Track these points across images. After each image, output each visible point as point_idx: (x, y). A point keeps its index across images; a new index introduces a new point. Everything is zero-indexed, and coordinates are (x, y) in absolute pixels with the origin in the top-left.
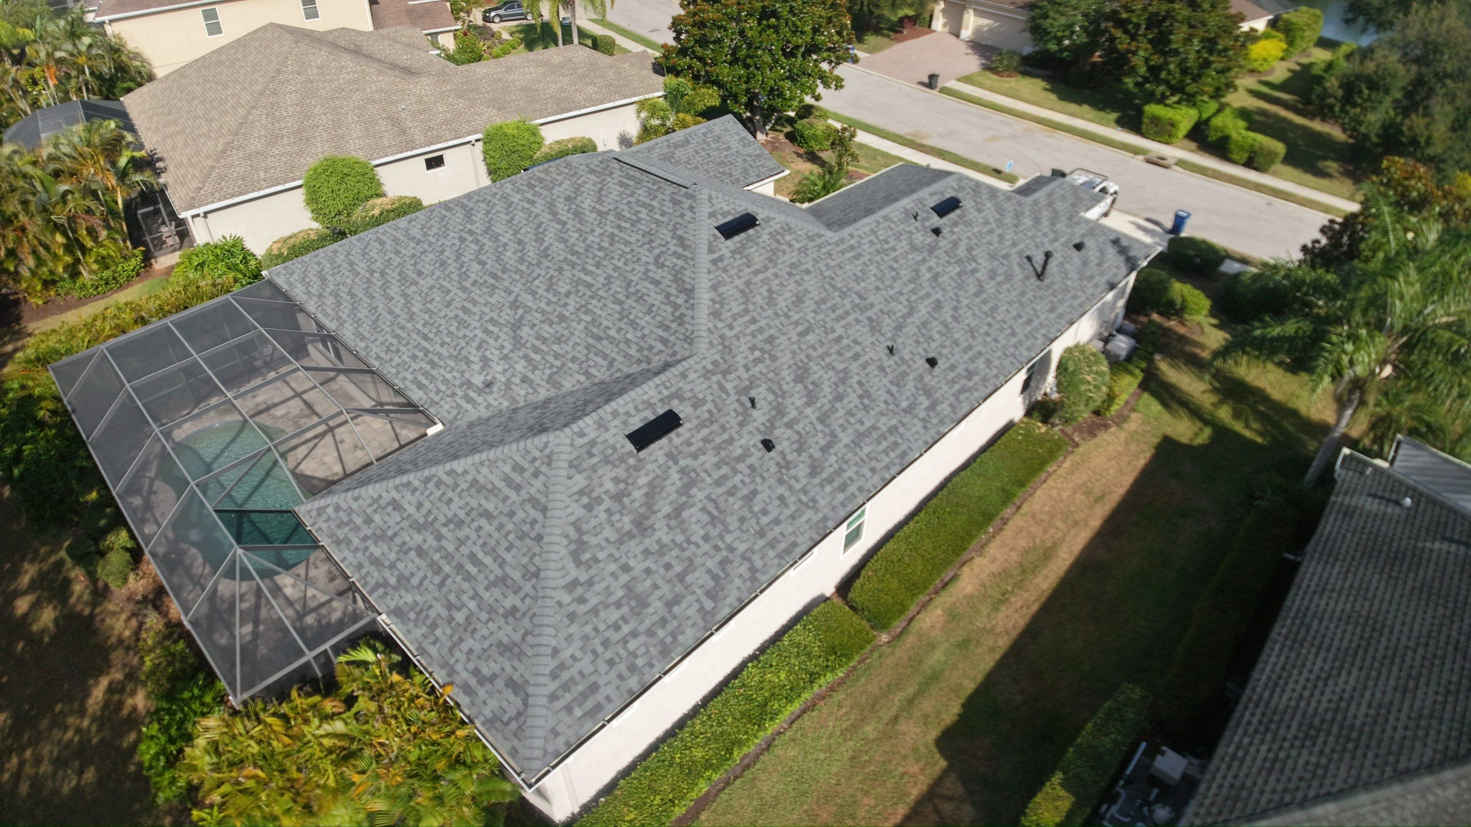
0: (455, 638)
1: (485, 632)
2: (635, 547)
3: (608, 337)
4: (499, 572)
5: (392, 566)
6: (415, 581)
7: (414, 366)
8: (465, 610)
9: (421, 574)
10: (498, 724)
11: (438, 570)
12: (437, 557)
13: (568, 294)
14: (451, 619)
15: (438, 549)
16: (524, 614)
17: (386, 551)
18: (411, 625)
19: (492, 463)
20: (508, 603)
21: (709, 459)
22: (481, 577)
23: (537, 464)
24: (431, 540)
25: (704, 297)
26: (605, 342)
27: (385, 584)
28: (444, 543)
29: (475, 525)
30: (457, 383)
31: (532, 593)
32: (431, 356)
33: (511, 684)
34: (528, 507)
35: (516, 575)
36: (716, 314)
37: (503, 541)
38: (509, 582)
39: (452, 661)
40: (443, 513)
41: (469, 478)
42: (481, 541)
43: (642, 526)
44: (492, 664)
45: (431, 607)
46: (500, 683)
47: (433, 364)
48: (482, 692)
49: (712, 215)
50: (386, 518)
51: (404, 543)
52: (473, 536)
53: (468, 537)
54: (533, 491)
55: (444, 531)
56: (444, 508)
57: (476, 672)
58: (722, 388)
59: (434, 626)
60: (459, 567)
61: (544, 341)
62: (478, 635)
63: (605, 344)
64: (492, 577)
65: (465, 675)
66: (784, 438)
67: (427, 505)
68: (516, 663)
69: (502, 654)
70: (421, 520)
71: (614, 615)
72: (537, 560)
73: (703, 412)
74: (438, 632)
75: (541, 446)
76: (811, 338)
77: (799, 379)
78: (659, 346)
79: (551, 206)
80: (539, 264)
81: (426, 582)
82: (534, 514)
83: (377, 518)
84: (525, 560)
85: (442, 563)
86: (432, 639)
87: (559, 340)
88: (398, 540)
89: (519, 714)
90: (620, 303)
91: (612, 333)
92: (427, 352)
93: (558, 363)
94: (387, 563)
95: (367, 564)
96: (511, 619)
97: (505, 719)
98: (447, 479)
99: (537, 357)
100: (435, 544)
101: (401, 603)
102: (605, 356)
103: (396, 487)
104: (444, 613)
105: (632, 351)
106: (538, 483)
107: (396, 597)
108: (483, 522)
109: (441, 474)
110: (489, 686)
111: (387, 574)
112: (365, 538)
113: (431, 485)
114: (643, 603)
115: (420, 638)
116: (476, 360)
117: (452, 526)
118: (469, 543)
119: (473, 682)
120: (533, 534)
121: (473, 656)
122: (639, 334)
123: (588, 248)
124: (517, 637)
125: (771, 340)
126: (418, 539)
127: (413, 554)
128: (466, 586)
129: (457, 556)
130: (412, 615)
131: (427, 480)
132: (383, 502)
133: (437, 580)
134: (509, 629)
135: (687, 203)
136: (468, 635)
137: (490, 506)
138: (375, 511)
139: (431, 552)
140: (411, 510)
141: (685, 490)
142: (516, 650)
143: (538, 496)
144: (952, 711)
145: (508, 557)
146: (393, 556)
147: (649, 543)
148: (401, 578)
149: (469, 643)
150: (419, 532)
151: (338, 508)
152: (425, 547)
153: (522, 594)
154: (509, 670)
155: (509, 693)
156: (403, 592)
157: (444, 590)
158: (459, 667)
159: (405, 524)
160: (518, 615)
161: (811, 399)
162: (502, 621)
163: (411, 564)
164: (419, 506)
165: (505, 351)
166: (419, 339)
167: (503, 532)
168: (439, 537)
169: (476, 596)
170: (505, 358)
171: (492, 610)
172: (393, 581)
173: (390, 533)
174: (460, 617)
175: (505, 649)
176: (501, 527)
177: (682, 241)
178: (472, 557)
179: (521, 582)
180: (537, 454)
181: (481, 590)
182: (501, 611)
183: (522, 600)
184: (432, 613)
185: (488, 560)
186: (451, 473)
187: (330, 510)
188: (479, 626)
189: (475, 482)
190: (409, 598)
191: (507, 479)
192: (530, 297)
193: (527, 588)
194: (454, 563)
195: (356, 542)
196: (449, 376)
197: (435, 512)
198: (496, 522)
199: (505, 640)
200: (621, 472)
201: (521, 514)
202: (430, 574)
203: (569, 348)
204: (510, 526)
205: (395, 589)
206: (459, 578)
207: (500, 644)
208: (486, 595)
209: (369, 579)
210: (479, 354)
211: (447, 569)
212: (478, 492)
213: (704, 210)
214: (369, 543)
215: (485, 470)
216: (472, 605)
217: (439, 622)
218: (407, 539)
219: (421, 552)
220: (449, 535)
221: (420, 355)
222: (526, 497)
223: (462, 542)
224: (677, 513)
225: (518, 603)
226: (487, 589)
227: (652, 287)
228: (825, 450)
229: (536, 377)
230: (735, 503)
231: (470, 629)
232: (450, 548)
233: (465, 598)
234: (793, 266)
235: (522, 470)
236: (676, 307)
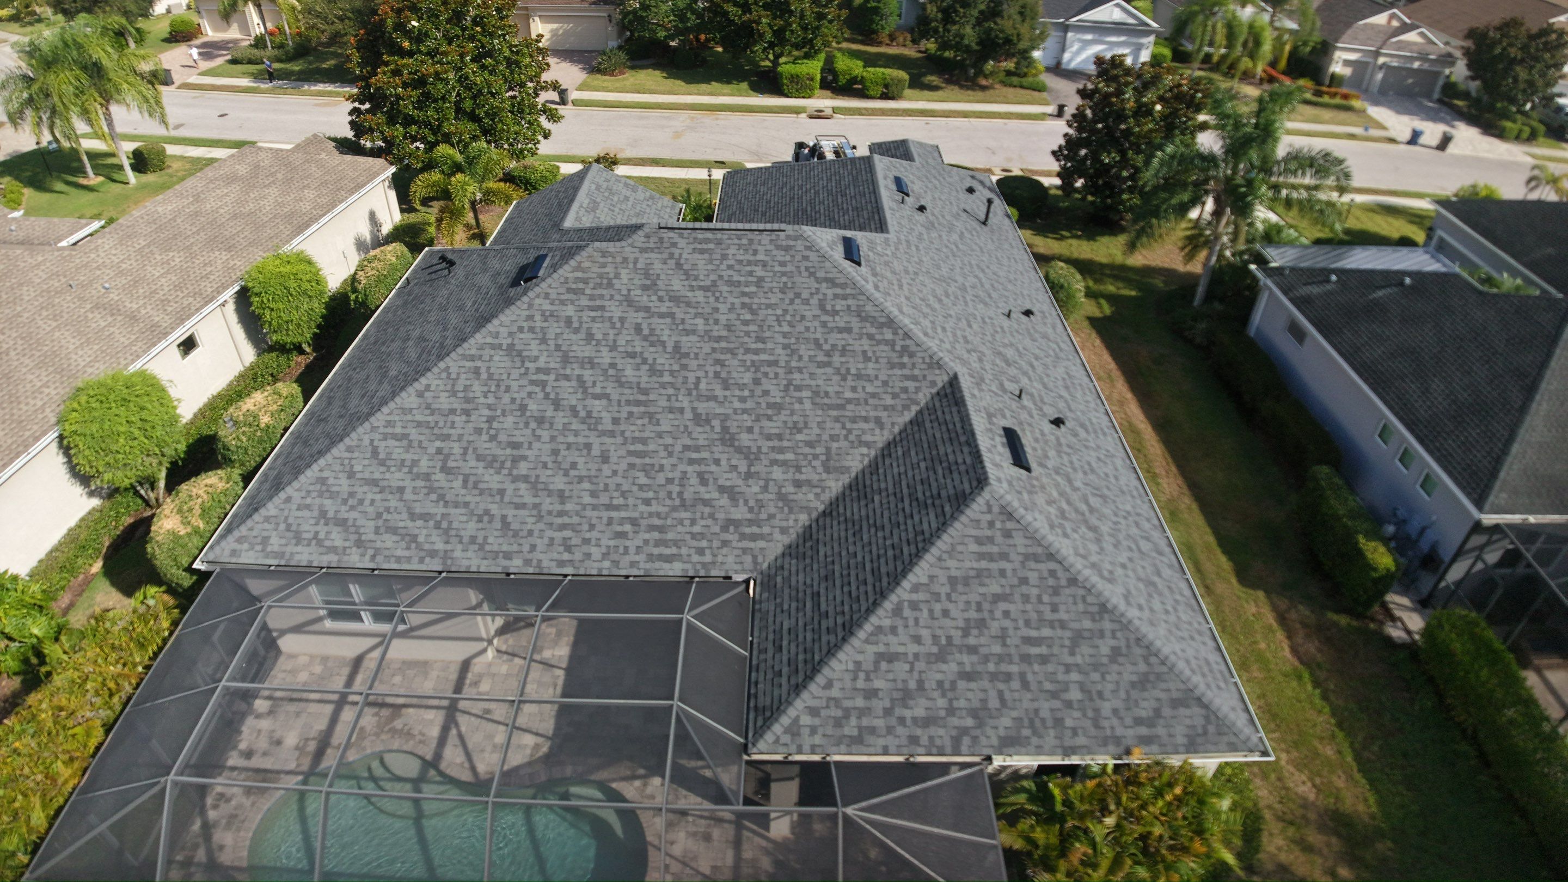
0: (1090, 714)
1: (1110, 687)
2: (1109, 547)
3: (849, 401)
4: (1068, 634)
5: (951, 711)
6: (994, 703)
7: (632, 544)
8: (1072, 686)
9: (993, 694)
10: (1199, 740)
11: (1008, 677)
12: (991, 667)
13: (757, 382)
14: (1069, 704)
15: (986, 659)
16: (1128, 646)
17: (929, 704)
18: (1035, 741)
19: (951, 552)
20: (1105, 650)
22: (1056, 650)
23: (998, 525)
24: (968, 660)
25: (906, 317)
26: (849, 407)
27: (964, 731)
28: (983, 651)
29: (998, 614)
30: (717, 529)
31: (1116, 626)
32: (644, 522)
33: (1176, 703)
34: (1032, 565)
35: (1087, 624)
37: (1042, 608)
38: (1086, 634)
39: (1108, 732)
40: (951, 628)
41: (943, 579)
42: (1021, 623)
43: (1093, 529)
44: (1144, 704)
45: (1037, 711)
46: (1167, 712)
47: (661, 529)
48: (1161, 731)
49: (831, 248)
50: (891, 676)
51: (940, 684)
52: (1007, 623)
53: (1004, 629)
54: (1021, 550)
55: (972, 641)
56: (947, 622)
57: (1139, 721)
59: (1058, 722)
60: (1025, 658)
61: (780, 437)
62: (1107, 694)
63: (852, 409)
64: (1067, 643)
65: (1130, 732)
67: (925, 633)
68: (1163, 685)
69: (1144, 689)
70: (935, 650)
72: (1090, 599)
74: (1069, 722)
75: (985, 509)
77: (1007, 363)
78: (911, 385)
79: (629, 301)
80: (684, 367)
81: (1007, 695)
82: (1045, 567)
83: (878, 684)
84: (1081, 607)
85: (1004, 667)
86: (1068, 733)
87: (796, 428)
88: (930, 685)
89: (1207, 718)
90: (828, 364)
91: (848, 394)
92: (634, 522)
93: (819, 450)
94: (943, 713)
95: (919, 732)
96: (1121, 659)
97: (1200, 731)
98: (921, 596)
99: (790, 456)
100: (975, 658)
101: (1002, 732)
102: (866, 419)
103: (867, 641)
104: (1057, 704)
105: (889, 401)
106: (1019, 540)
107: (990, 732)
108: (1003, 606)
109: (906, 596)
110: (1161, 721)
111: (955, 721)
112: (888, 712)
113: (907, 612)
115: (1057, 742)
116: (716, 495)
117: (975, 632)
118: (1011, 632)
119: (1143, 731)
120: (1063, 582)
121: (1122, 713)
122: (878, 383)
123: (730, 328)
124: (1142, 667)
126: (953, 667)
127: (962, 684)
128: (1050, 668)
129: (1013, 651)
130: (1026, 732)
131: (897, 611)
132: (868, 665)
133: (1016, 684)
134: (1130, 668)
135: (798, 244)
136: (1098, 702)
137: (995, 588)
138: (868, 679)
139: (979, 668)
140: (913, 648)
142: (1152, 678)
143: (1030, 550)
145: (1063, 615)
146: (941, 703)
147: (1108, 538)
148: (974, 713)
149: (1106, 707)
150: (945, 662)
151: (814, 712)
152: (968, 669)
153: (1108, 634)
154: (1163, 695)
155: (1182, 711)
156: (992, 722)
157: (1033, 686)
158: (1119, 731)
159: (920, 665)
160: (1124, 651)
161: (1027, 375)
162: (1115, 667)
163: (969, 694)
164: (917, 639)
165: (743, 468)
166: (605, 515)
167: (1034, 600)
168: (973, 650)
169: (1068, 668)
170: (749, 475)
171: (1096, 667)
172: (969, 722)
173: (912, 685)
174: (1075, 694)
176: (1026, 598)
177: (832, 282)
178: (1028, 641)
179: (1097, 626)
180: (989, 517)
181: (1070, 660)
182: (1105, 660)
183: (1114, 637)
184: (1045, 713)
185: (1046, 632)
186: (916, 588)
187: (806, 720)
188: (1099, 687)
189: (953, 581)
190: (1006, 721)
191: (981, 556)
192: (712, 404)
193: (1107, 625)
194: (1016, 659)
195: (880, 723)
196: (697, 529)
197: (939, 632)
198: (1017, 597)
199: (1134, 678)
200: (1043, 495)
201: (1033, 577)
202: (1001, 686)
203: (816, 431)
204: (1035, 591)
205: (981, 725)
206: (1036, 667)
207: (1133, 685)
208: (1078, 659)
209: (938, 742)
210: (711, 487)
211: (1014, 669)
212: (966, 584)
214: (899, 712)
215: (951, 563)
216: (1074, 676)
217: (1059, 715)
218: (939, 677)
219: (968, 676)
220: (983, 640)
221: (628, 528)
222: (1020, 558)
223: (1002, 637)
224: (1089, 506)
225: (1113, 643)
226: (1072, 654)
227: (845, 335)
228: (1071, 410)
229: (807, 474)
230: (1094, 478)
231: (1095, 697)
232: (997, 649)
233: (1061, 677)
235: (991, 540)
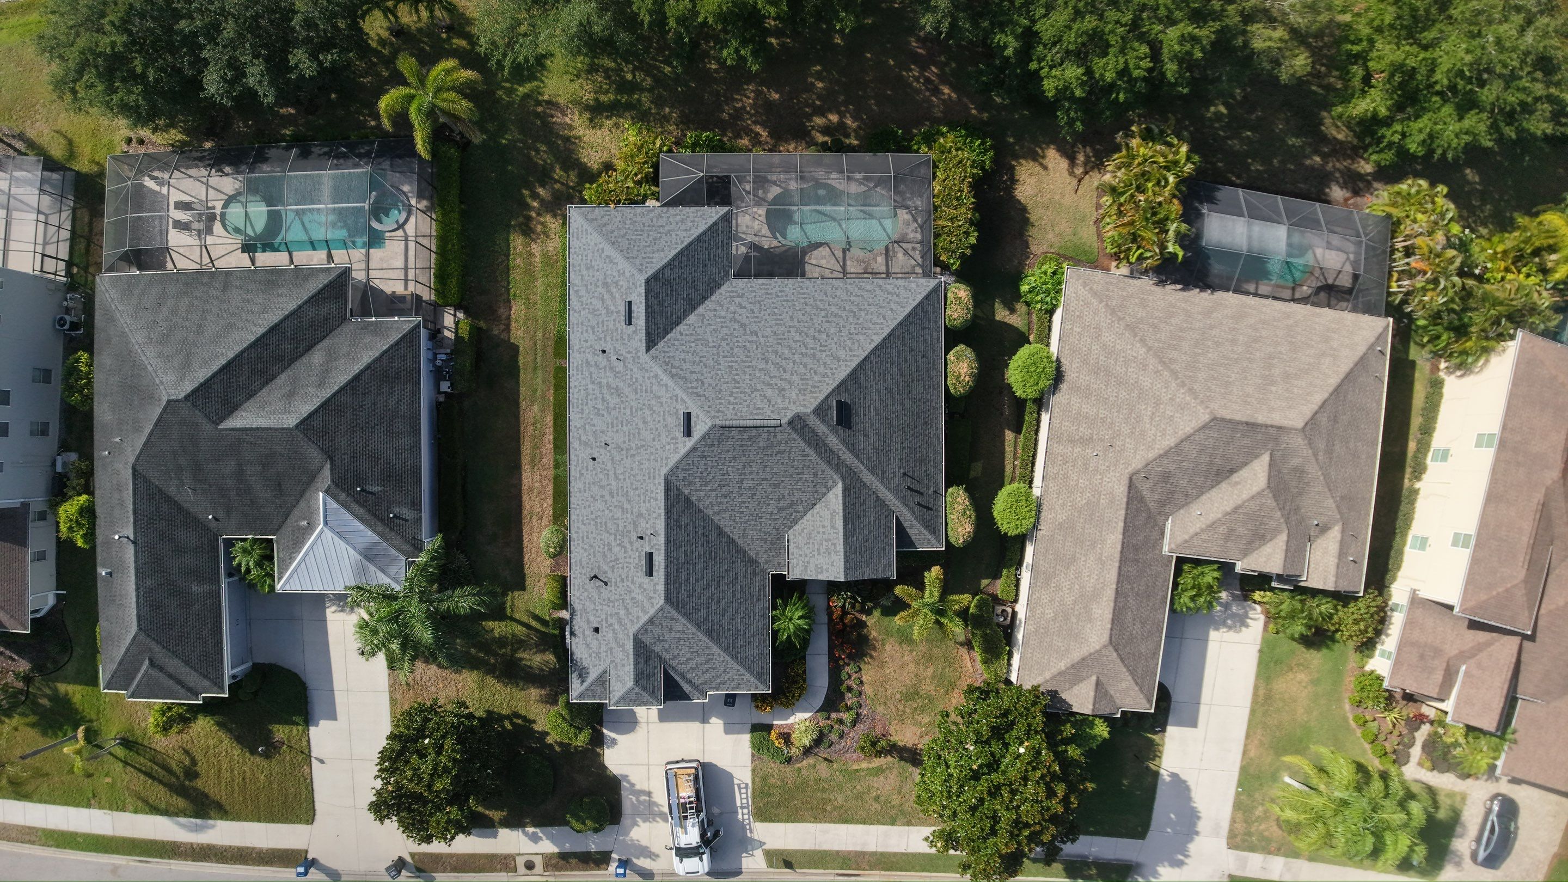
2: (602, 277)
3: (693, 342)
4: (627, 238)
7: (778, 289)
11: (649, 226)
13: (732, 349)
15: (655, 231)
18: (644, 210)
21: (611, 326)
25: (665, 378)
28: (655, 233)
29: (649, 242)
30: (746, 294)
32: (774, 296)
34: (635, 256)
35: (620, 240)
36: (656, 376)
37: (634, 244)
40: (665, 238)
42: (642, 240)
43: (606, 284)
47: (767, 294)
49: (698, 417)
50: (686, 226)
53: (648, 238)
54: (638, 260)
56: (666, 240)
58: (629, 352)
60: (642, 231)
61: (722, 327)
63: (693, 339)
66: (601, 359)
70: (672, 233)
71: (589, 257)
73: (625, 337)
76: (628, 411)
77: (617, 389)
78: (666, 349)
79: (790, 383)
80: (763, 354)
82: (631, 256)
83: (690, 225)
84: (621, 245)
85: (649, 228)
87: (715, 331)
90: (701, 357)
91: (693, 345)
92: (778, 296)
93: (706, 323)
99: (718, 320)
100: (659, 231)
102: (686, 335)
105: (676, 343)
108: (647, 244)
114: (587, 269)
116: (747, 306)
120: (625, 251)
122: (680, 350)
123: (745, 372)
125: (636, 391)
129: (646, 233)
135: (713, 413)
137: (649, 249)
138: (693, 225)
139: (657, 228)
140: (679, 232)
141: (607, 308)
143: (635, 260)
144: (521, 360)
145: (627, 242)
147: (600, 283)
153: (612, 237)
159: (677, 229)
161: (609, 386)
167: (636, 246)
168: (659, 233)
171: (619, 229)
175: (605, 225)
176: (639, 247)
181: (628, 231)
185: (634, 238)
192: (750, 340)
194: (645, 231)
196: (754, 294)
199: (608, 226)
200: (623, 290)
201: (635, 253)
203: (707, 330)
204: (635, 249)
206: (639, 229)
210: (749, 308)
211: (646, 228)
212: (658, 250)
213: (702, 416)
221: (780, 294)
222: (638, 258)
224: (603, 300)
226: (626, 232)
227: (693, 370)
228: (591, 373)
229: (711, 314)
230: (594, 323)
234: (659, 435)
236: (673, 367)
